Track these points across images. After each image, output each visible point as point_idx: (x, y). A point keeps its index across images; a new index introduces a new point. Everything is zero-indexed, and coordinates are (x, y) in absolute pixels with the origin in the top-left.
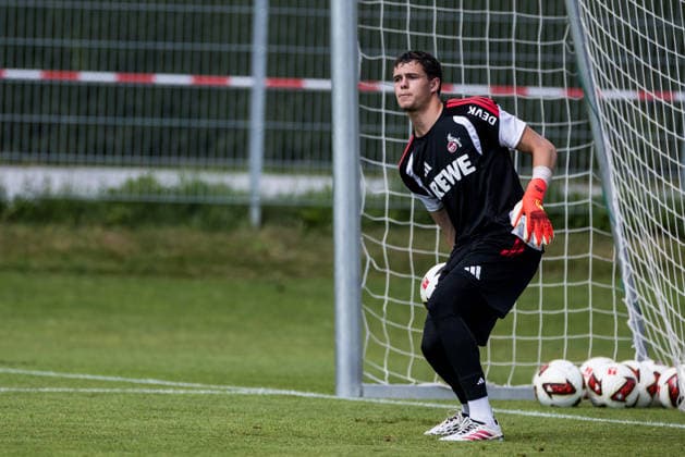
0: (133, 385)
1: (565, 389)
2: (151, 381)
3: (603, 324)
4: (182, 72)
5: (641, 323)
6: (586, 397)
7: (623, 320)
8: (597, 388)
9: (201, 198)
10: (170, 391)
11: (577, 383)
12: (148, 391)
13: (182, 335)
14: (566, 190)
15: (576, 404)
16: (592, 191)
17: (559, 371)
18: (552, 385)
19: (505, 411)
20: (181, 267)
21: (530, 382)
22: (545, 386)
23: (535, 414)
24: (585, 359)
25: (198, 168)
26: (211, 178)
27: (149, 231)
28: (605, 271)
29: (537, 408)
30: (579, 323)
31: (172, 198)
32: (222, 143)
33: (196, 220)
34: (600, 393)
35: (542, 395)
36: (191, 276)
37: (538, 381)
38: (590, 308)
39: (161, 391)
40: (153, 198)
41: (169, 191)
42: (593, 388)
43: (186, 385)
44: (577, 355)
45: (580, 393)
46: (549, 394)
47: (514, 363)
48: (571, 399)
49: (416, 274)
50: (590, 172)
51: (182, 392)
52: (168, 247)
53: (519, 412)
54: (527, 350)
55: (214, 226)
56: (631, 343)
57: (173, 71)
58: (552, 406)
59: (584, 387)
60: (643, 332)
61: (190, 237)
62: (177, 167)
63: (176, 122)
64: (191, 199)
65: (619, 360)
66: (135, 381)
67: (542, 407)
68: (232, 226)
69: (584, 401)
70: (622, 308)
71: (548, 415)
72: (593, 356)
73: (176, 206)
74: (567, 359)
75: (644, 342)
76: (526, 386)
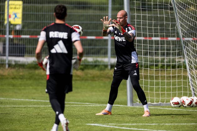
0: (83, 104)
1: (178, 103)
2: (87, 103)
3: (185, 89)
4: (93, 36)
5: (193, 89)
6: (182, 105)
7: (190, 88)
8: (184, 103)
9: (97, 63)
10: (91, 106)
11: (180, 102)
12: (86, 105)
13: (94, 93)
14: (177, 60)
15: (180, 107)
16: (182, 60)
17: (176, 99)
18: (174, 103)
19: (164, 108)
20: (93, 78)
21: (169, 102)
22: (173, 103)
23: (171, 109)
24: (181, 97)
25: (97, 57)
26: (99, 59)
27: (86, 71)
28: (185, 78)
30: (180, 89)
31: (91, 64)
32: (102, 52)
33: (96, 68)
34: (185, 104)
35: (172, 105)
36: (95, 81)
37: (171, 102)
38: (182, 86)
39: (89, 106)
40: (87, 64)
41: (90, 62)
42: (183, 103)
43: (95, 104)
44: (180, 96)
45: (181, 104)
46: (174, 105)
47: (166, 98)
48: (179, 105)
49: (144, 79)
50: (182, 56)
51: (94, 106)
52: (91, 74)
53: (167, 109)
54: (169, 95)
55: (101, 70)
56: (191, 93)
57: (91, 36)
58: (175, 107)
59: (181, 103)
60: (194, 91)
61: (95, 72)
62: (92, 57)
63: (92, 47)
64: (95, 64)
65: (189, 97)
66: (84, 103)
67: (172, 107)
68: (104, 70)
70: (189, 86)
71: (174, 109)
72: (183, 96)
74: (178, 97)
75: (194, 93)
76: (169, 103)
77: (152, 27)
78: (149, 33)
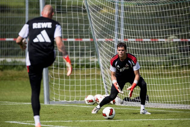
0: (3, 103)
1: (92, 101)
2: (6, 102)
3: (99, 87)
4: (11, 38)
5: (107, 87)
6: (96, 103)
7: (103, 87)
8: (98, 101)
9: (16, 64)
10: (10, 104)
12: (5, 104)
13: (13, 92)
14: (91, 60)
15: (94, 104)
16: (96, 60)
17: (90, 97)
18: (89, 100)
19: (79, 106)
20: (12, 78)
21: (84, 100)
22: (87, 101)
23: (85, 106)
24: (95, 95)
25: (15, 58)
26: (18, 60)
27: (5, 71)
28: (99, 76)
29: (85, 105)
30: (94, 87)
31: (10, 64)
32: (20, 53)
33: (15, 69)
34: (98, 102)
36: (14, 80)
37: (86, 100)
38: (96, 84)
39: (8, 104)
40: (6, 64)
41: (9, 63)
42: (97, 101)
43: (13, 103)
44: (94, 94)
45: (94, 102)
46: (88, 102)
47: (80, 96)
48: (93, 103)
49: (60, 78)
50: (95, 56)
51: (12, 104)
52: (10, 74)
53: (82, 106)
54: (83, 93)
55: (19, 70)
56: (105, 91)
57: (9, 38)
58: (89, 105)
59: (95, 101)
60: (107, 89)
61: (14, 72)
62: (11, 58)
63: (10, 48)
64: (14, 64)
65: (102, 95)
66: (3, 102)
67: (87, 105)
68: (22, 70)
69: (95, 104)
70: (103, 84)
71: (88, 107)
72: (97, 94)
73: (11, 66)
74: (92, 95)
75: (108, 91)
76: (83, 101)
77: (67, 28)
78: (64, 35)
